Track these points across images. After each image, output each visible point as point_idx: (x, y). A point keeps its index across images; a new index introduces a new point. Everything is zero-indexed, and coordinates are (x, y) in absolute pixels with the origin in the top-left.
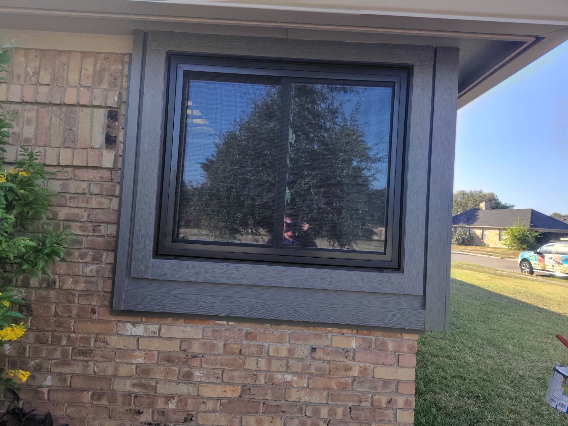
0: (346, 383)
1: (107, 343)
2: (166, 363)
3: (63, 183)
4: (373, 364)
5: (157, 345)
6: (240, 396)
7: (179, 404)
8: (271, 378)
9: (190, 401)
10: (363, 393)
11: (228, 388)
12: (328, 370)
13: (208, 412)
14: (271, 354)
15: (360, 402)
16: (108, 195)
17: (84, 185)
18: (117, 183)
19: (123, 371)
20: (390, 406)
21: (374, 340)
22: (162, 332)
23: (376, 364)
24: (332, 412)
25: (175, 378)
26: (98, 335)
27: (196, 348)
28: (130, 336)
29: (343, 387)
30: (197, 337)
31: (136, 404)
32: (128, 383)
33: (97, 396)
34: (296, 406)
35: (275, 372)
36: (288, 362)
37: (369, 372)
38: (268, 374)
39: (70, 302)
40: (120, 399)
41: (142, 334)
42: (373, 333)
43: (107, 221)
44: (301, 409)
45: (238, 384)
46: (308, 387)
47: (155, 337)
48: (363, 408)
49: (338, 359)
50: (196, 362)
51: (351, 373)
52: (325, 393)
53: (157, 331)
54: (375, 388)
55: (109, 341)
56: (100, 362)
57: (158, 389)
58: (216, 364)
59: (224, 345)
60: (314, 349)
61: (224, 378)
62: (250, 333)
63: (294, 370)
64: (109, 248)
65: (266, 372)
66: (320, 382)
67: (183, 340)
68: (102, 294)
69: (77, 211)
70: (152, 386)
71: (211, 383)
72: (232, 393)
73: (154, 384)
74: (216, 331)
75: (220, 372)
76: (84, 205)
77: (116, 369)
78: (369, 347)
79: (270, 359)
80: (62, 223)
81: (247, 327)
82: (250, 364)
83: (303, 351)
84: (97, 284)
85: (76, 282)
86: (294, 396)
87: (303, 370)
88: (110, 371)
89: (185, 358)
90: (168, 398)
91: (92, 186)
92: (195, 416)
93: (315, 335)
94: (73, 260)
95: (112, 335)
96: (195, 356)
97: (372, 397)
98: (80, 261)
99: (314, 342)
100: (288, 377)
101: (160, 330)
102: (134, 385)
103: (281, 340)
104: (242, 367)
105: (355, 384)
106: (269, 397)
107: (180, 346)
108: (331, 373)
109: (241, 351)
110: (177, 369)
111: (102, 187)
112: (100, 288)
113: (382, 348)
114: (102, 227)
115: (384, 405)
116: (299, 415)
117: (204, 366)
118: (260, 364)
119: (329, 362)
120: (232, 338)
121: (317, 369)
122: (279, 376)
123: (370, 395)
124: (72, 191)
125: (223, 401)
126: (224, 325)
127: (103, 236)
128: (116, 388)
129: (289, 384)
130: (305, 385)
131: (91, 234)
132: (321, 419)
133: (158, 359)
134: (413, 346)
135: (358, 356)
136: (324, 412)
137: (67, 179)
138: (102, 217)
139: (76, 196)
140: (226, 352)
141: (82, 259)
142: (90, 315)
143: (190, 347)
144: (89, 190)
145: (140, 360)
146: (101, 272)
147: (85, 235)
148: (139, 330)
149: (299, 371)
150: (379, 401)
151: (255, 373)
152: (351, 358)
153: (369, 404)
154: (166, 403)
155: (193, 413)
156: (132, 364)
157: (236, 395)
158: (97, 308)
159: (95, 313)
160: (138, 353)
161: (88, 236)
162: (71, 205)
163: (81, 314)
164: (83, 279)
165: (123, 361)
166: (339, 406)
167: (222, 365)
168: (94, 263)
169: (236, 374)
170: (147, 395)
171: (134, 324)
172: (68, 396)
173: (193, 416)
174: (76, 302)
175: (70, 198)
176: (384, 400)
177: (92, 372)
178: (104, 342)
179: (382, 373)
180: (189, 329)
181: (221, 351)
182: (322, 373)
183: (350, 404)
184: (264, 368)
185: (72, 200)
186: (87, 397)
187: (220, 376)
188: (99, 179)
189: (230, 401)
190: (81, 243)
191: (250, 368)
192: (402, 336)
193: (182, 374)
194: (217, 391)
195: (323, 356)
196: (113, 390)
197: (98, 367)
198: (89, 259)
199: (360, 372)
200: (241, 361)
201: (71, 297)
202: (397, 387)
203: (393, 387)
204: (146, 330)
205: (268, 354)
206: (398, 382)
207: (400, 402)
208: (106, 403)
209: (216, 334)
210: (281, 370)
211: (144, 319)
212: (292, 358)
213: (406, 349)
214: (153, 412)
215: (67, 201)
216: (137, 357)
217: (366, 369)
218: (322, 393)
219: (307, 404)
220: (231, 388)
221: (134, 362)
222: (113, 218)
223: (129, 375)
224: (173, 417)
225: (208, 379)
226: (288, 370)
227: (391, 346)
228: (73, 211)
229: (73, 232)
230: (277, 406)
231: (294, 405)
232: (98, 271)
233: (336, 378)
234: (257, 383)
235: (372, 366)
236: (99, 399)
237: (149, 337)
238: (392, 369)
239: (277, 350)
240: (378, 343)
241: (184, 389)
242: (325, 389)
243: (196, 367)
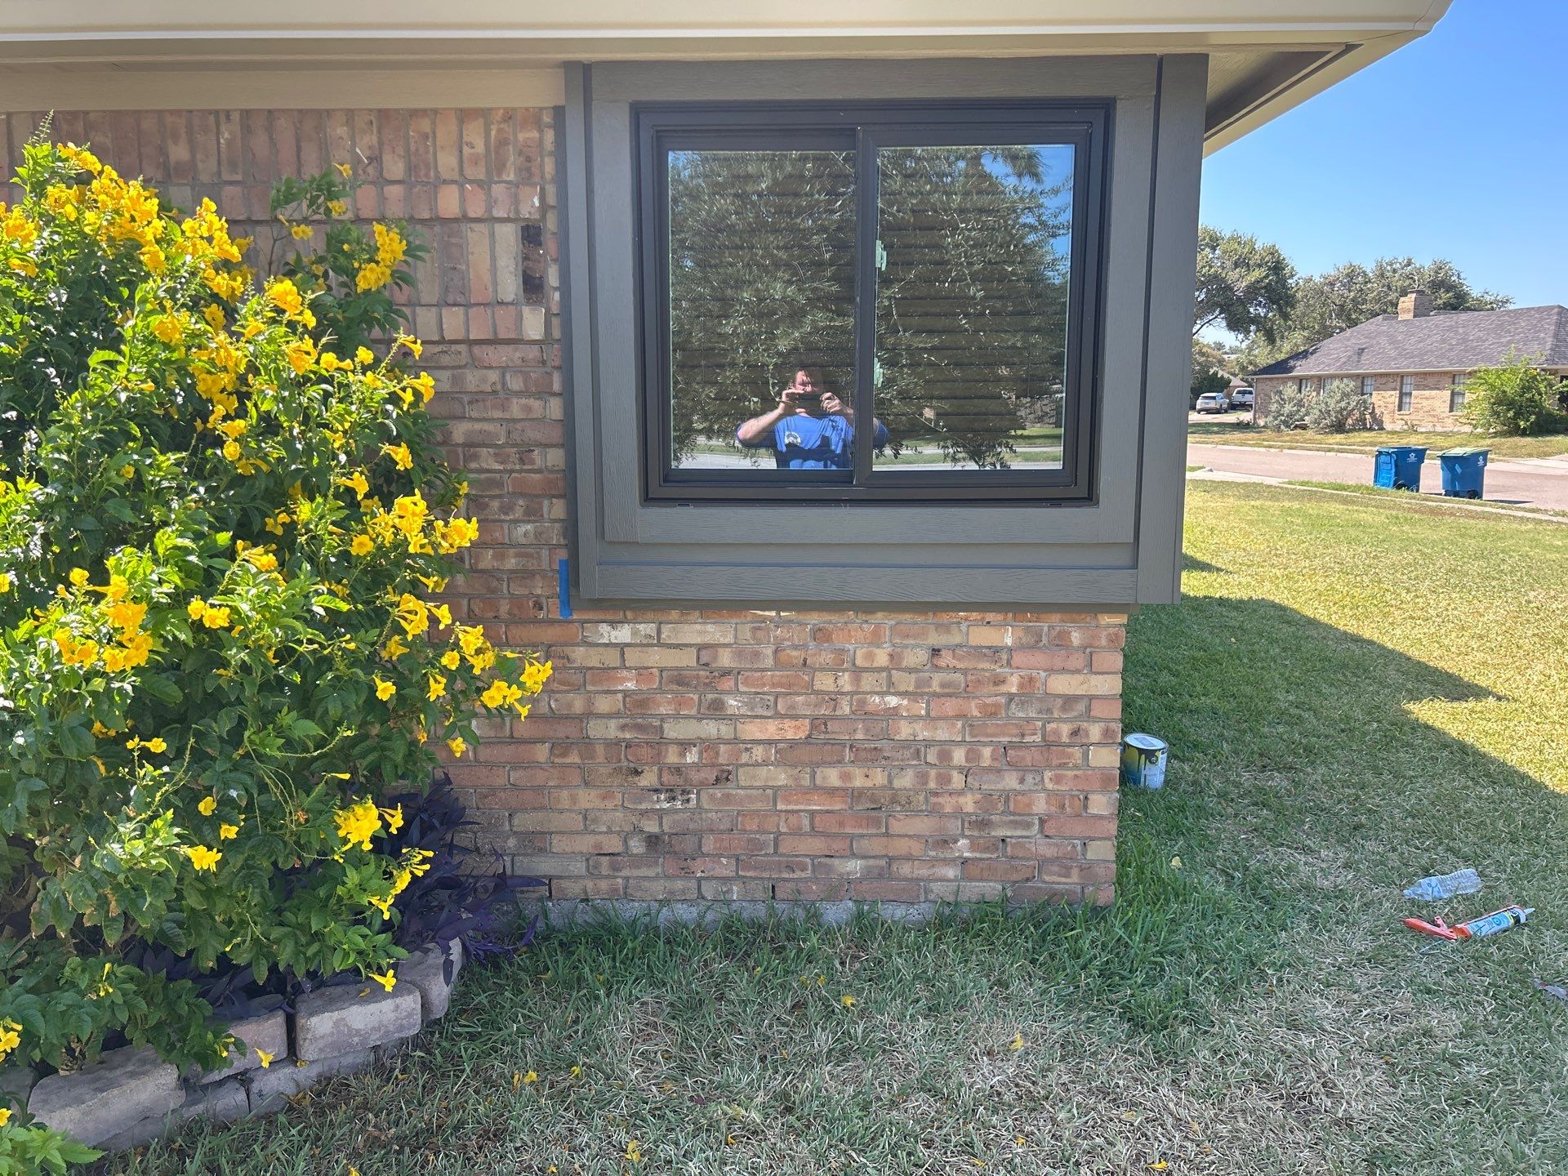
0: (997, 706)
1: (568, 659)
2: (675, 687)
3: (453, 375)
4: (1045, 671)
5: (657, 658)
6: (809, 736)
7: (705, 755)
8: (862, 703)
9: (722, 748)
10: (1028, 720)
11: (788, 723)
12: (963, 685)
13: (757, 765)
14: (859, 662)
15: (1023, 735)
16: (539, 393)
17: (493, 376)
18: (554, 367)
19: (603, 704)
20: (1078, 740)
21: (1046, 629)
22: (663, 636)
23: (1051, 671)
24: (973, 755)
25: (694, 712)
26: (550, 646)
27: (725, 660)
28: (606, 645)
29: (991, 713)
30: (726, 641)
31: (630, 758)
32: (613, 724)
33: (560, 747)
34: (909, 747)
35: (868, 693)
36: (890, 677)
37: (1037, 685)
38: (855, 697)
39: (493, 591)
40: (600, 750)
41: (628, 641)
42: (1042, 616)
43: (543, 442)
44: (918, 751)
45: (805, 717)
46: (928, 713)
47: (653, 645)
48: (1028, 746)
49: (981, 666)
50: (728, 684)
51: (1004, 689)
52: (959, 724)
53: (654, 634)
54: (1049, 711)
55: (573, 656)
56: (559, 692)
57: (666, 731)
58: (764, 685)
59: (776, 652)
60: (936, 652)
61: (779, 707)
62: (820, 630)
63: (902, 689)
64: (554, 492)
65: (852, 694)
66: (950, 706)
67: (701, 648)
68: (550, 574)
69: (486, 426)
70: (655, 727)
71: (757, 717)
72: (794, 731)
73: (658, 723)
74: (759, 628)
75: (772, 699)
76: (498, 414)
77: (590, 702)
78: (1037, 642)
79: (857, 672)
80: (460, 450)
81: (815, 619)
82: (825, 682)
83: (916, 657)
84: (539, 558)
85: (500, 557)
86: (905, 731)
87: (917, 687)
88: (578, 705)
89: (707, 677)
90: (685, 745)
91: (508, 377)
92: (734, 773)
93: (938, 626)
94: (490, 517)
95: (577, 645)
96: (726, 673)
97: (1044, 726)
98: (503, 517)
99: (935, 639)
100: (893, 701)
101: (659, 632)
102: (623, 728)
103: (875, 641)
104: (810, 686)
105: (1013, 706)
106: (860, 736)
107: (698, 658)
108: (968, 689)
109: (805, 660)
110: (696, 697)
111: (526, 376)
112: (545, 565)
113: (1061, 642)
114: (536, 452)
115: (1065, 739)
116: (914, 762)
117: (742, 688)
118: (840, 682)
119: (965, 672)
120: (788, 640)
121: (943, 685)
122: (877, 699)
123: (1040, 723)
124: (472, 388)
125: (781, 746)
126: (771, 620)
127: (539, 471)
128: (591, 733)
129: (894, 713)
130: (923, 712)
131: (518, 467)
132: (955, 768)
133: (660, 682)
134: (1116, 635)
135: (1018, 659)
136: (959, 756)
137: (460, 367)
138: (533, 434)
139: (480, 397)
140: (779, 664)
141: (506, 514)
142: (532, 613)
143: (715, 658)
144: (504, 384)
145: (630, 685)
146: (544, 536)
147: (505, 471)
148: (623, 634)
149: (911, 689)
150: (1056, 732)
151: (833, 697)
152: (1005, 662)
153: (1038, 738)
154: (682, 755)
155: (730, 768)
156: (615, 692)
157: (802, 735)
158: (544, 600)
159: (541, 609)
160: (625, 673)
161: (512, 471)
162: (474, 414)
163: (516, 611)
164: (512, 551)
165: (600, 688)
166: (985, 744)
167: (773, 685)
168: (529, 522)
169: (800, 699)
170: (647, 743)
171: (613, 623)
172: (508, 752)
173: (730, 773)
174: (505, 591)
175: (470, 403)
176: (1065, 729)
177: (546, 710)
178: (563, 658)
179: (1062, 685)
180: (710, 628)
181: (769, 662)
182: (952, 691)
183: (1006, 739)
184: (848, 688)
185: (475, 406)
186: (542, 752)
187: (771, 704)
188: (519, 362)
189: (793, 744)
190: (500, 484)
191: (824, 688)
192: (1097, 620)
193: (705, 704)
194: (771, 730)
195: (953, 663)
196: (588, 737)
197: (556, 700)
198: (518, 513)
199: (1021, 686)
200: (806, 678)
201: (495, 584)
202: (1089, 709)
203: (1081, 707)
204: (634, 633)
205: (854, 664)
206: (1091, 698)
207: (1095, 732)
208: (577, 760)
209: (760, 634)
210: (878, 689)
211: (629, 615)
212: (897, 669)
213: (1104, 642)
214: (660, 771)
215: (464, 407)
216: (625, 679)
217: (1031, 679)
218: (954, 725)
219: (929, 743)
220: (793, 723)
221: (620, 688)
222: (556, 434)
223: (613, 711)
224: (695, 777)
225: (752, 709)
226: (891, 689)
227: (1076, 638)
228: (478, 426)
229: (485, 466)
230: (875, 748)
231: (906, 744)
232: (538, 534)
233: (977, 697)
234: (837, 713)
235: (1043, 674)
236: (564, 755)
237: (642, 645)
238: (1080, 678)
239: (870, 656)
240: (1054, 633)
241: (710, 729)
242: (958, 717)
243: (729, 693)
